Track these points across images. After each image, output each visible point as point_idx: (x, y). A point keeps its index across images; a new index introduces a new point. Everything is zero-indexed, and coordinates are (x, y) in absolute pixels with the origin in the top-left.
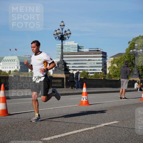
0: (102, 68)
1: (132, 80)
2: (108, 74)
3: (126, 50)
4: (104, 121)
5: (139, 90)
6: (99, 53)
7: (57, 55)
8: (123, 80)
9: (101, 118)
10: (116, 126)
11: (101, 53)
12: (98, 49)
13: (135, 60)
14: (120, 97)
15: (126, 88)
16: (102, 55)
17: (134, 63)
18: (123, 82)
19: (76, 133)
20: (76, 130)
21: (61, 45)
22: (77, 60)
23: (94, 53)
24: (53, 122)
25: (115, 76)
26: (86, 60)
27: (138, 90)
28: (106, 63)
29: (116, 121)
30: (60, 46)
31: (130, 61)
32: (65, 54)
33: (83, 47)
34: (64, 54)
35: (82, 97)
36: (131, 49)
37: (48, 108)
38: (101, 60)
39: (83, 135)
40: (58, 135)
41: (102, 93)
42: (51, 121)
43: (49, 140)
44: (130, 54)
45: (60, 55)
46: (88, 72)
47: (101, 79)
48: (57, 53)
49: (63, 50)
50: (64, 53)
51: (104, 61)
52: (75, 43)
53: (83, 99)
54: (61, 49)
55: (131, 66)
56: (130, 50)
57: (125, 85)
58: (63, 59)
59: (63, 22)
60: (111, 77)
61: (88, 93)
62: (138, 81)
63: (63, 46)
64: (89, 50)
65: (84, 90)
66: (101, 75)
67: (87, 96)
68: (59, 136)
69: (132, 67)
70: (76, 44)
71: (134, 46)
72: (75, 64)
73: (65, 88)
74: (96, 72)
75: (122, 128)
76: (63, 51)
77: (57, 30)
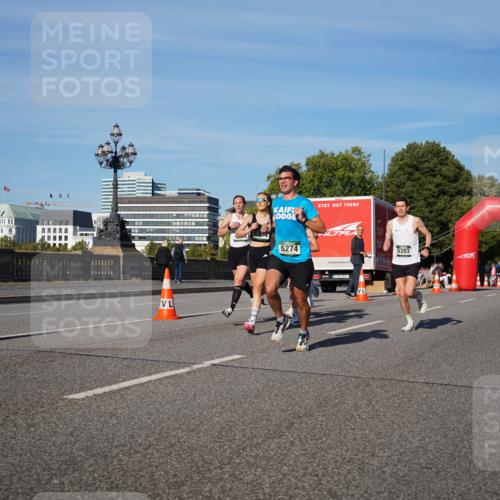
0: (207, 235)
2: (221, 248)
4: (210, 354)
6: (202, 200)
7: (103, 202)
10: (238, 366)
11: (206, 200)
12: (198, 190)
16: (208, 205)
19: (144, 383)
20: (146, 376)
21: (112, 179)
22: (152, 216)
23: (191, 200)
24: (93, 358)
26: (171, 216)
29: (237, 354)
30: (112, 183)
32: (123, 200)
33: (165, 184)
34: (119, 200)
35: (162, 300)
38: (206, 216)
39: (161, 387)
40: (103, 386)
42: (88, 355)
43: (83, 399)
45: (111, 204)
48: (103, 199)
49: (117, 192)
50: (121, 198)
51: (213, 217)
52: (145, 175)
53: (163, 306)
54: (112, 190)
58: (119, 213)
59: (118, 126)
61: (174, 292)
63: (119, 183)
64: (179, 193)
65: (166, 284)
66: (205, 249)
67: (172, 298)
68: (107, 389)
70: (149, 179)
72: (145, 224)
74: (194, 244)
75: (251, 370)
76: (117, 195)
77: (103, 144)
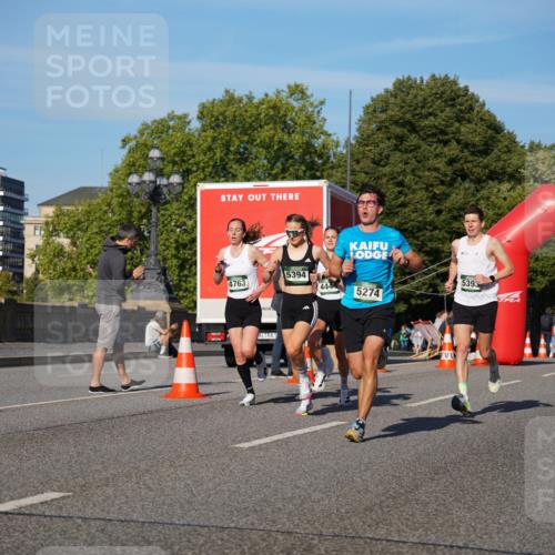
2: (28, 280)
3: (111, 174)
5: (163, 351)
10: (53, 513)
16: (2, 194)
17: (146, 233)
27: (158, 351)
28: (23, 229)
29: (55, 491)
36: (133, 169)
44: (128, 192)
51: (14, 219)
56: (128, 175)
69: (138, 253)
71: (146, 157)
75: (79, 521)
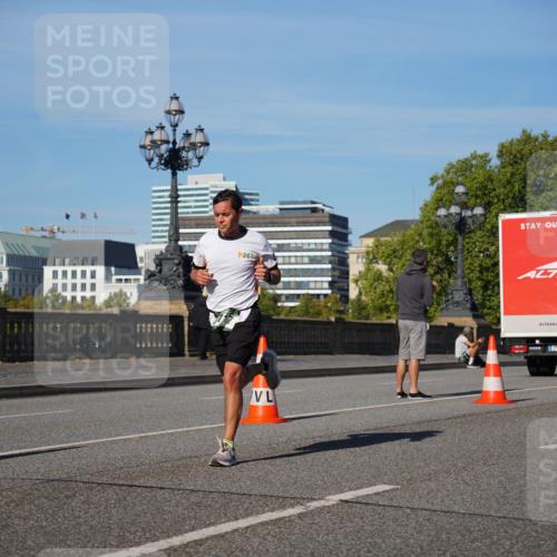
0: (330, 279)
1: (446, 324)
2: (353, 301)
3: (421, 209)
4: (338, 483)
5: (471, 362)
6: (319, 219)
7: (154, 226)
8: (409, 323)
9: (327, 472)
10: (385, 503)
11: (327, 219)
12: (313, 203)
13: (456, 247)
14: (399, 390)
15: (421, 356)
16: (330, 228)
17: (453, 259)
18: (409, 331)
19: (226, 533)
20: (229, 521)
21: (169, 188)
23: (300, 220)
24: (139, 490)
25: (383, 309)
27: (467, 361)
28: (347, 258)
29: (385, 483)
30: (168, 193)
31: (439, 250)
32: (187, 222)
33: (257, 194)
34: (180, 222)
35: (254, 389)
36: (441, 204)
37: (121, 435)
38: (326, 247)
39: (256, 541)
40: (157, 540)
41: (330, 375)
42: (131, 486)
44: (437, 223)
45: (167, 228)
46: (279, 292)
47: (325, 319)
48: (154, 220)
49: (177, 208)
50: (184, 219)
51: (339, 249)
52: (224, 179)
53: (258, 400)
54: (169, 205)
55: (439, 271)
56: (437, 209)
57: (417, 345)
58: (180, 243)
59: (177, 98)
60: (364, 313)
62: (467, 330)
63: (180, 193)
64: (281, 209)
66: (326, 303)
68: (163, 544)
69: (446, 276)
71: (452, 193)
73: (187, 358)
74: (308, 294)
75: (408, 511)
76: (177, 213)
77: (153, 129)
